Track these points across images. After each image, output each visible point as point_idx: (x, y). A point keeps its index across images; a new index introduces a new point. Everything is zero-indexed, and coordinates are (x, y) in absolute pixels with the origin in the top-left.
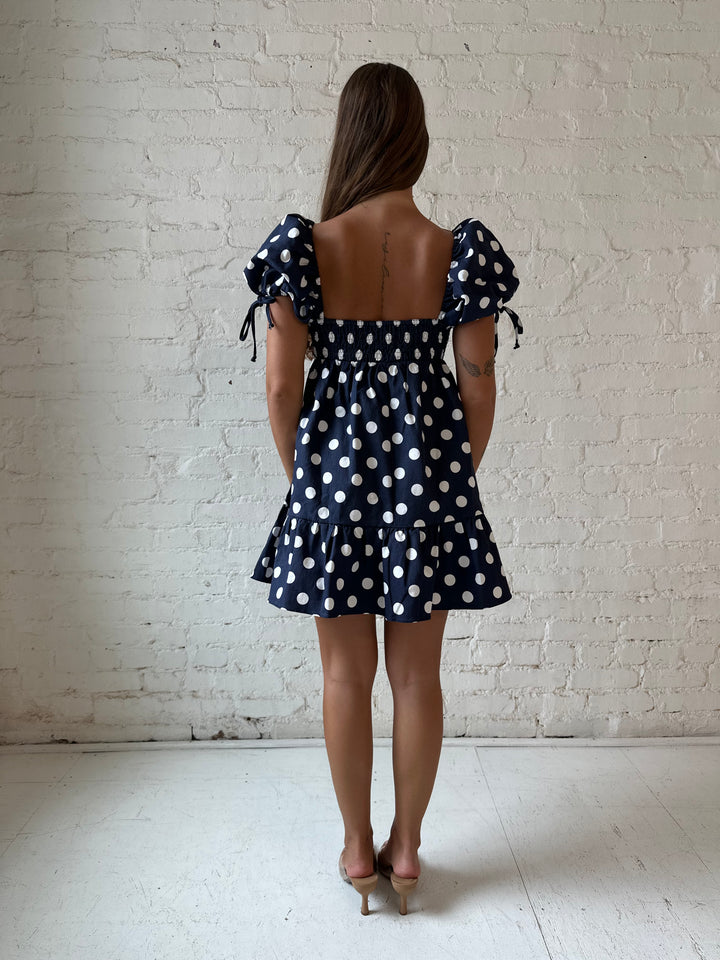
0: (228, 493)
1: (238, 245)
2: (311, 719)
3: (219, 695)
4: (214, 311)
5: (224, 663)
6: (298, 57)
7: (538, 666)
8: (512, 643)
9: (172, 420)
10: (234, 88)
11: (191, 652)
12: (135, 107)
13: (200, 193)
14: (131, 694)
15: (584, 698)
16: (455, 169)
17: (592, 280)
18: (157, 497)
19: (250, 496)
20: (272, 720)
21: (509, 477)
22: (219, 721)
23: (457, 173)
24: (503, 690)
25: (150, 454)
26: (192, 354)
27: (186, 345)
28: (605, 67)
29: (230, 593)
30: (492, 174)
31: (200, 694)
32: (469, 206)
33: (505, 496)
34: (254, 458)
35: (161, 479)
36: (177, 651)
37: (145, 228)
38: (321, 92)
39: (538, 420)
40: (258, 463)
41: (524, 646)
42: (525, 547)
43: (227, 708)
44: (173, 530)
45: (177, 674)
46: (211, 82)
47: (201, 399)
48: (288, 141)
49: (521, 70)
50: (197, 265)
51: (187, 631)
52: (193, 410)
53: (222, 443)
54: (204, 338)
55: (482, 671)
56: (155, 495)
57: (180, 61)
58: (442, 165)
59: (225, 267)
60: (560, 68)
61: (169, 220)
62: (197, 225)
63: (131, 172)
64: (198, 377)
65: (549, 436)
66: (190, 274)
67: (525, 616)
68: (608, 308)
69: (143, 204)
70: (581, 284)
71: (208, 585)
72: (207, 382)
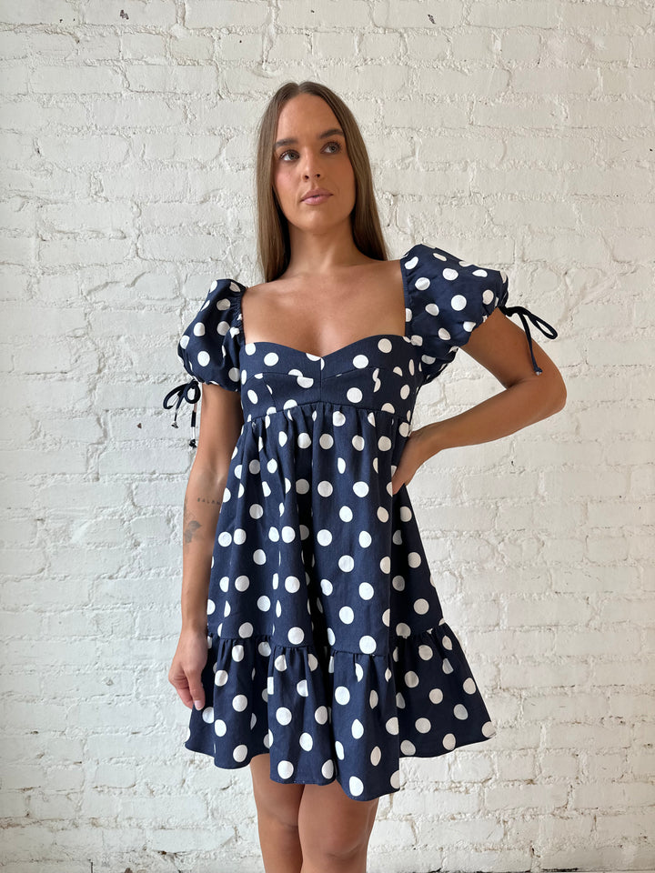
0: (136, 565)
1: (149, 256)
2: (244, 853)
3: (125, 823)
4: (119, 337)
5: (131, 783)
6: (224, 30)
7: (531, 781)
8: (500, 753)
9: (64, 474)
10: (145, 67)
11: (90, 768)
12: (23, 90)
13: (103, 194)
14: (14, 821)
15: (590, 820)
16: (419, 164)
17: (590, 297)
18: (46, 571)
19: (163, 570)
20: (193, 855)
21: (493, 541)
22: (125, 855)
23: (422, 170)
24: (489, 812)
25: (37, 517)
26: (90, 391)
27: (83, 380)
28: (599, 43)
29: (138, 695)
30: (465, 170)
31: (102, 821)
32: (437, 209)
33: (488, 566)
34: (169, 521)
35: (50, 548)
36: (72, 767)
37: (33, 238)
38: (253, 72)
39: (528, 470)
40: (174, 526)
41: (514, 756)
42: (515, 631)
43: (136, 840)
44: (65, 614)
45: (72, 796)
46: (118, 61)
47: (101, 447)
48: (212, 131)
49: (498, 45)
50: (97, 283)
51: (83, 743)
52: (92, 461)
53: (129, 502)
54: (106, 371)
55: (462, 789)
56: (43, 569)
57: (79, 35)
58: (403, 159)
59: (134, 284)
60: (546, 43)
61: (65, 227)
62: (98, 234)
63: (17, 169)
64: (98, 420)
65: (542, 491)
66: (89, 293)
67: (516, 719)
68: (610, 333)
69: (31, 206)
70: (577, 304)
71: (110, 683)
72: (110, 425)
